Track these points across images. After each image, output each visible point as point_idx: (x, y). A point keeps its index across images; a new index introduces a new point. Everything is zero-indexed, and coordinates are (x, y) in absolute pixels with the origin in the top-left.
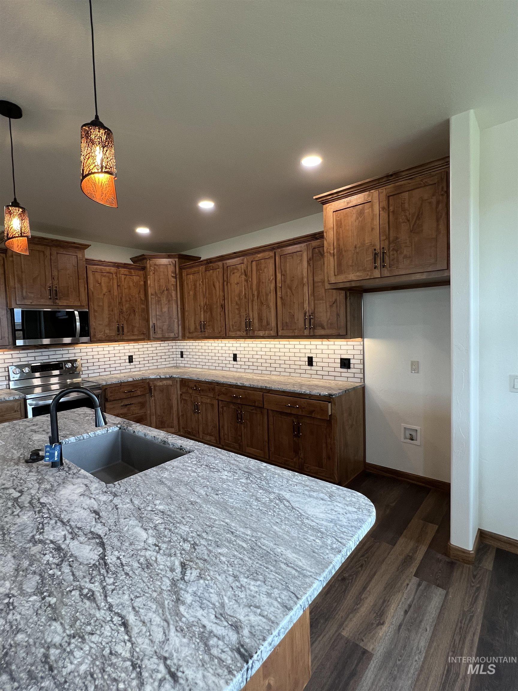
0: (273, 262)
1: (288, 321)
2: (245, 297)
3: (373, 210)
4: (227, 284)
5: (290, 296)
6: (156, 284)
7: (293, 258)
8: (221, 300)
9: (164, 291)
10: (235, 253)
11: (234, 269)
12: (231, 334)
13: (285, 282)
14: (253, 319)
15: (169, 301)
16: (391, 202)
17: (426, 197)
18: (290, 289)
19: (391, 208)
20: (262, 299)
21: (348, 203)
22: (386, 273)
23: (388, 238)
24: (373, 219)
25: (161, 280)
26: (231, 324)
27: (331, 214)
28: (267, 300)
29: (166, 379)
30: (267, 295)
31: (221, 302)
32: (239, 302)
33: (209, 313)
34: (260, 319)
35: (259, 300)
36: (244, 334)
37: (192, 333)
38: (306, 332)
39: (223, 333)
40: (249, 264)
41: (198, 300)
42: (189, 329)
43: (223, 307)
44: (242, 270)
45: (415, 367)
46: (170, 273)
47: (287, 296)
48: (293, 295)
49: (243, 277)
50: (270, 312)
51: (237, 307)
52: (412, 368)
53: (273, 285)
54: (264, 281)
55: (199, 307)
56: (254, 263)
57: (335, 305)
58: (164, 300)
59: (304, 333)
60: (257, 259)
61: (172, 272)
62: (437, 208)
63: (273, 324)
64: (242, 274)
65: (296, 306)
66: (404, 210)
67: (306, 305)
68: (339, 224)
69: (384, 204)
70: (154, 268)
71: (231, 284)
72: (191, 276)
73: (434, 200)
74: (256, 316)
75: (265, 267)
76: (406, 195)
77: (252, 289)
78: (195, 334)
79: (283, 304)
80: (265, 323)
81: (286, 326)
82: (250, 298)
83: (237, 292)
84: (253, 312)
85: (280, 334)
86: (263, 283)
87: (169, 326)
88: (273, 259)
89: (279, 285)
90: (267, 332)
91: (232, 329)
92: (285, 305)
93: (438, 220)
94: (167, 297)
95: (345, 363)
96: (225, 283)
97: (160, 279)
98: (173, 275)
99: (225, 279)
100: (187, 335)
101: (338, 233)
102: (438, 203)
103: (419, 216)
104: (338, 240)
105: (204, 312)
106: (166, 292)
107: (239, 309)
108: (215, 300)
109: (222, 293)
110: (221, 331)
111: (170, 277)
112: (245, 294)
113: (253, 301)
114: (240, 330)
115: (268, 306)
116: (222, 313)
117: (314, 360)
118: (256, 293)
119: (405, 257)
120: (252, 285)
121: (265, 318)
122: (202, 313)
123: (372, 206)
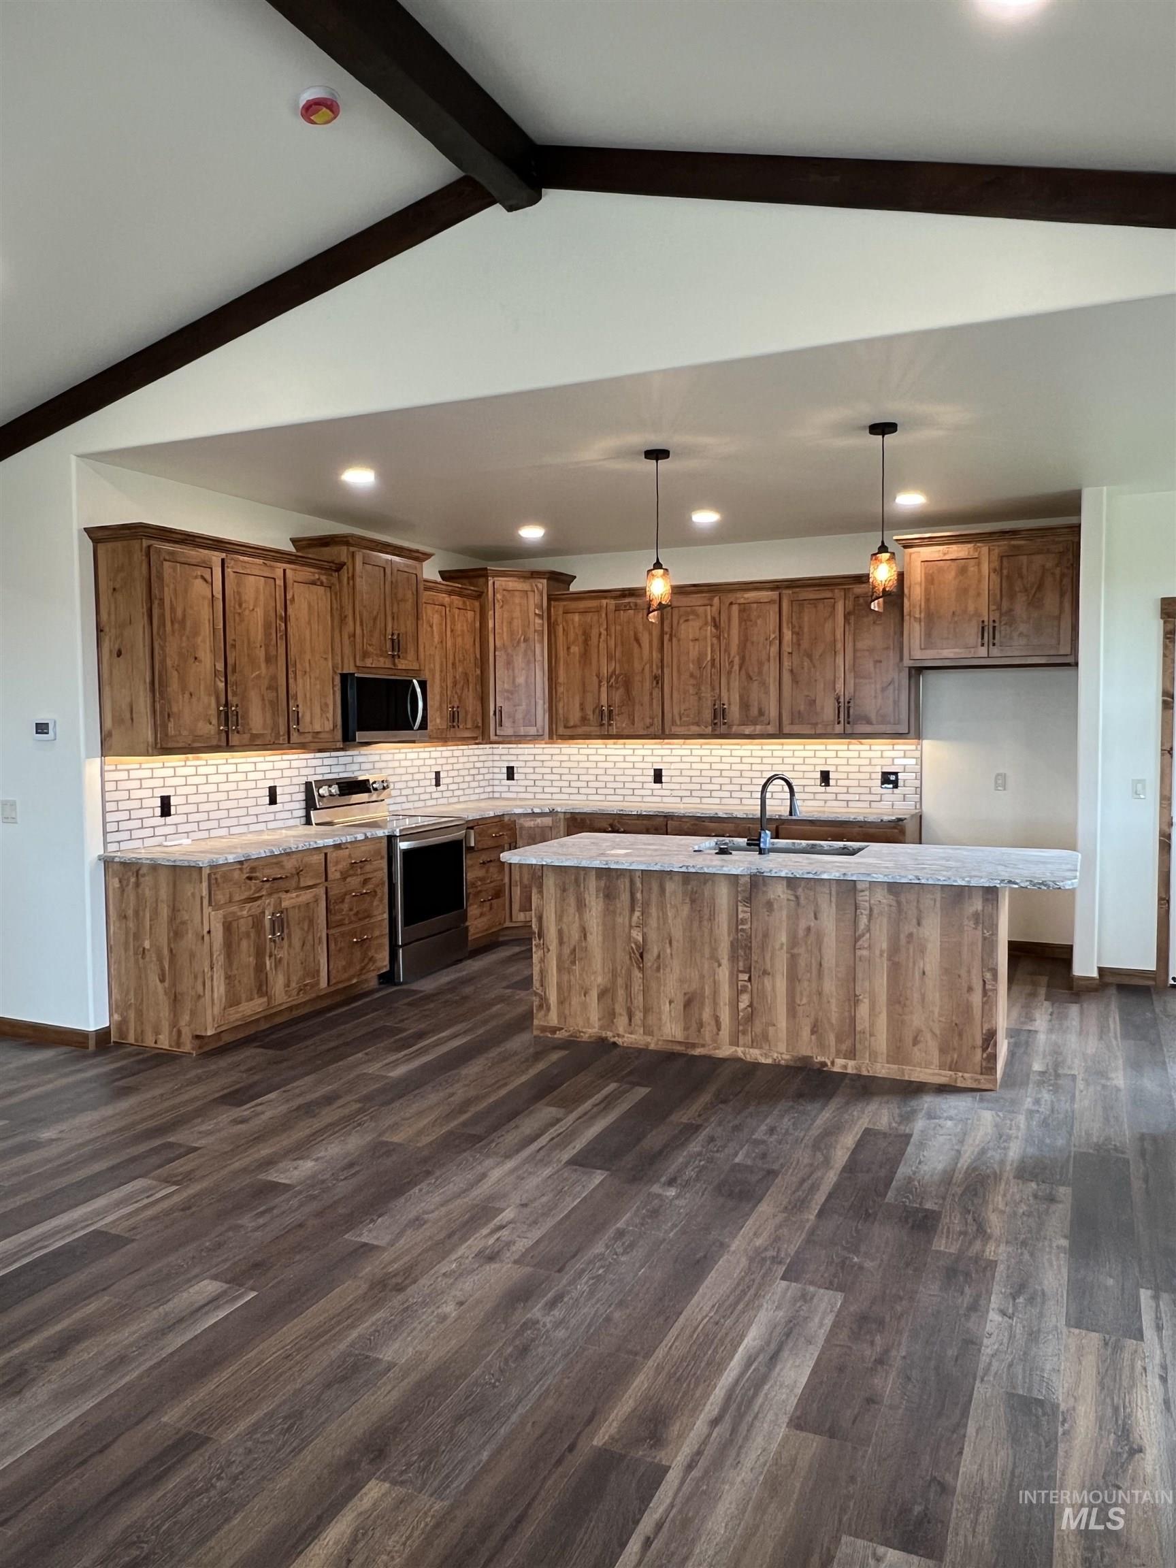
0: (777, 610)
1: (802, 708)
2: (713, 665)
3: (980, 571)
4: (671, 640)
5: (809, 670)
6: (505, 629)
7: (816, 607)
8: (654, 666)
9: (519, 642)
10: (694, 585)
11: (687, 614)
12: (676, 730)
13: (799, 645)
14: (730, 704)
15: (528, 663)
16: (1005, 563)
17: (1049, 565)
18: (810, 656)
19: (1005, 572)
20: (750, 669)
21: (945, 554)
22: (995, 652)
23: (999, 608)
24: (979, 581)
25: (515, 620)
26: (676, 711)
27: (918, 564)
28: (760, 673)
29: (542, 815)
30: (761, 664)
31: (655, 671)
32: (697, 674)
33: (621, 690)
34: (745, 705)
35: (743, 672)
36: (709, 730)
37: (574, 727)
38: (839, 729)
39: (657, 728)
40: (724, 608)
41: (594, 661)
42: (566, 720)
43: (658, 680)
44: (706, 617)
45: (1001, 782)
46: (532, 607)
47: (803, 668)
48: (814, 667)
49: (710, 629)
50: (767, 693)
51: (692, 681)
52: (996, 782)
53: (774, 650)
54: (755, 639)
55: (595, 679)
56: (735, 608)
57: (891, 687)
58: (519, 661)
59: (833, 729)
60: (742, 601)
61: (536, 606)
62: (1061, 581)
63: (773, 713)
64: (706, 624)
65: (820, 686)
66: (1021, 576)
67: (839, 685)
68: (930, 580)
69: (996, 564)
70: (504, 596)
71: (679, 640)
72: (576, 617)
73: (1058, 571)
74: (736, 697)
75: (759, 617)
76: (1024, 559)
77: (727, 651)
78: (580, 731)
79: (795, 681)
80: (754, 711)
81: (797, 717)
82: (725, 666)
83: (694, 654)
84: (728, 690)
85: (786, 730)
86: (753, 643)
87: (528, 712)
88: (777, 606)
89: (787, 648)
90: (758, 727)
91: (678, 723)
92: (797, 682)
93: (1062, 595)
94: (525, 654)
95: (890, 779)
96: (666, 637)
97: (512, 619)
98: (537, 612)
99: (666, 629)
100: (561, 731)
101: (927, 592)
102: (1063, 575)
103: (1040, 587)
104: (927, 600)
105: (610, 687)
106: (523, 645)
107: (698, 686)
108: (637, 666)
109: (656, 655)
110: (652, 725)
111: (531, 615)
112: (713, 660)
113: (729, 673)
114: (698, 724)
115: (763, 684)
116: (656, 693)
117: (831, 776)
118: (737, 660)
119: (1021, 634)
120: (728, 645)
121: (756, 704)
122: (604, 689)
123: (979, 564)
